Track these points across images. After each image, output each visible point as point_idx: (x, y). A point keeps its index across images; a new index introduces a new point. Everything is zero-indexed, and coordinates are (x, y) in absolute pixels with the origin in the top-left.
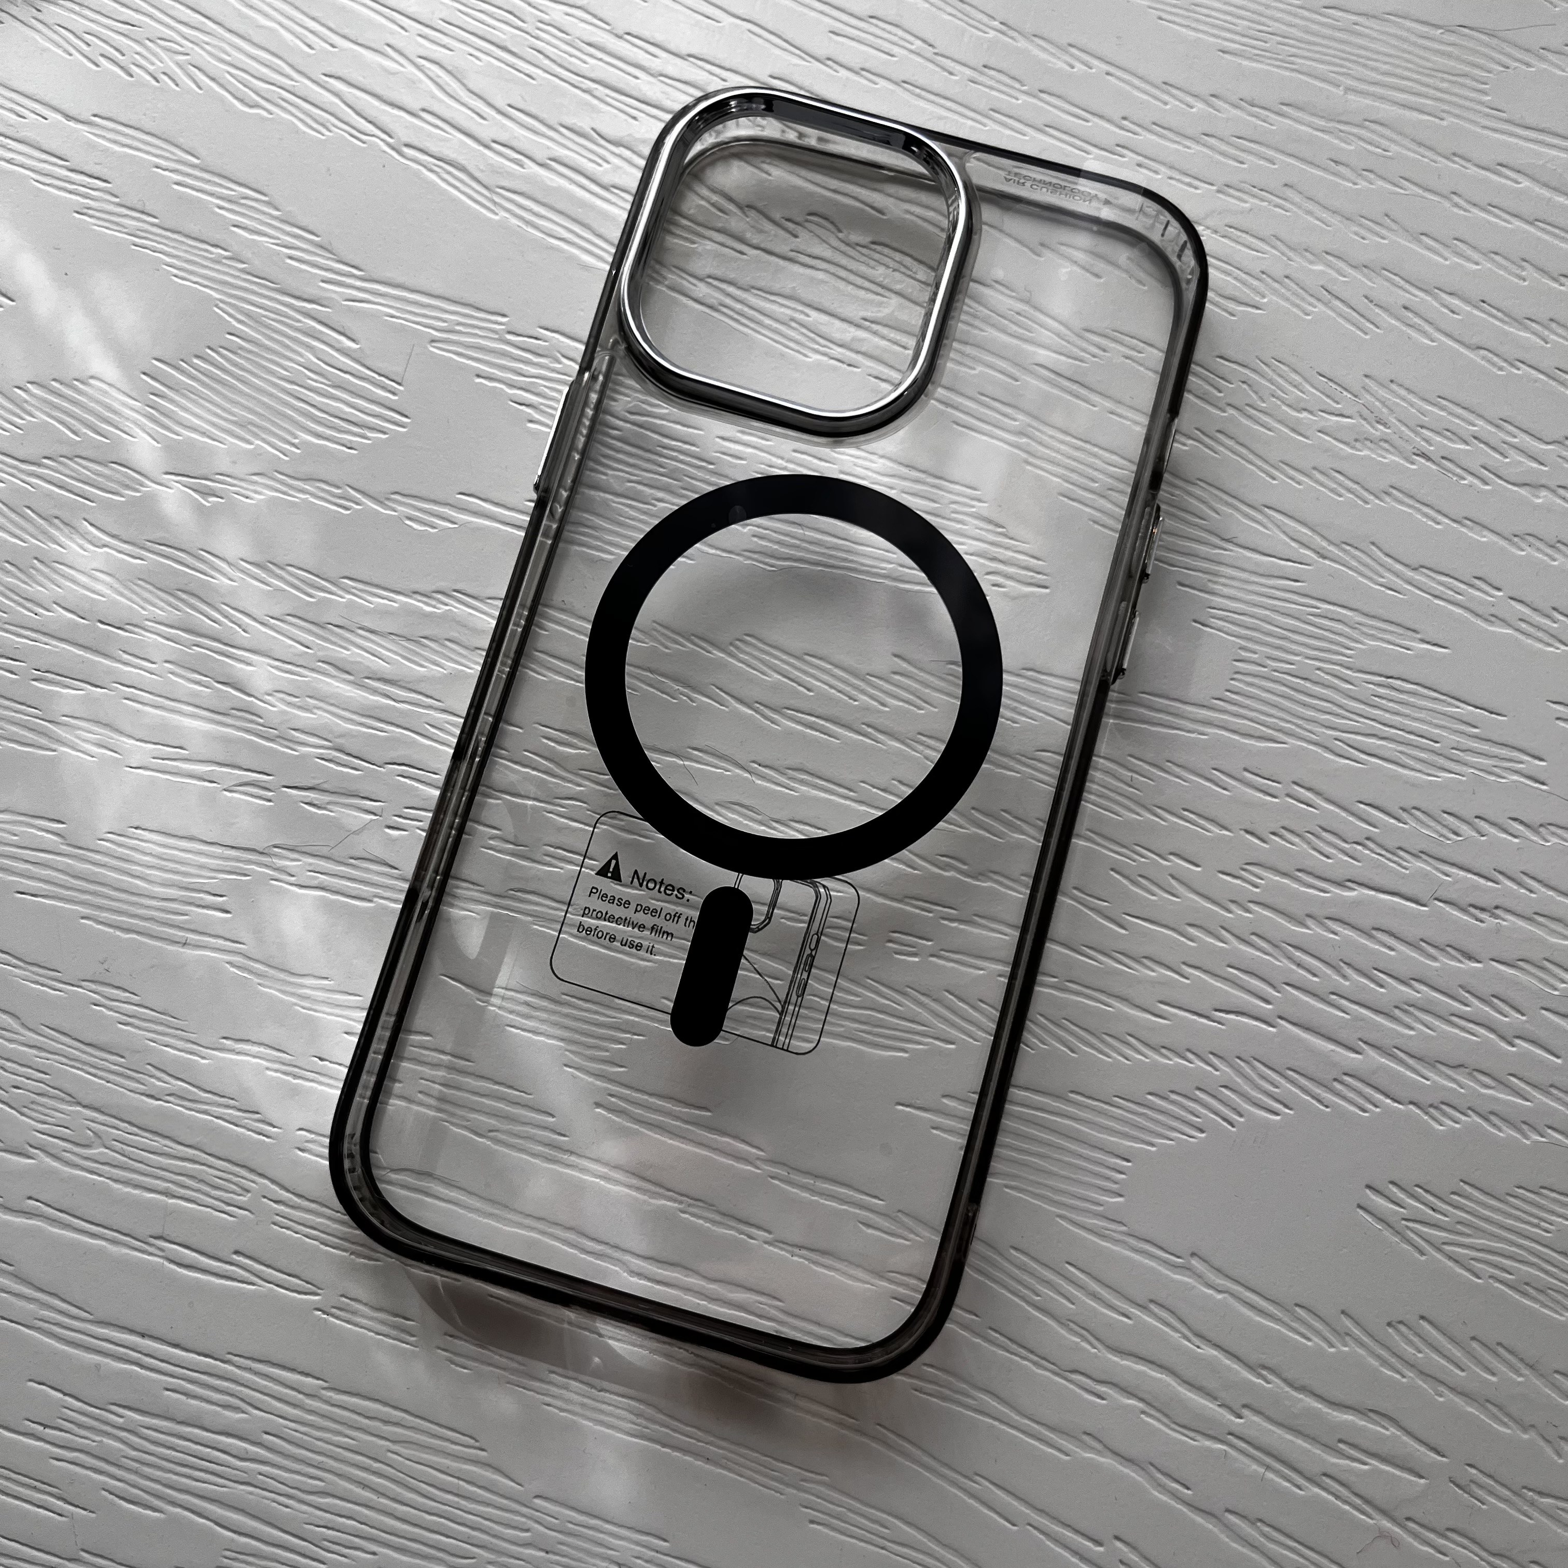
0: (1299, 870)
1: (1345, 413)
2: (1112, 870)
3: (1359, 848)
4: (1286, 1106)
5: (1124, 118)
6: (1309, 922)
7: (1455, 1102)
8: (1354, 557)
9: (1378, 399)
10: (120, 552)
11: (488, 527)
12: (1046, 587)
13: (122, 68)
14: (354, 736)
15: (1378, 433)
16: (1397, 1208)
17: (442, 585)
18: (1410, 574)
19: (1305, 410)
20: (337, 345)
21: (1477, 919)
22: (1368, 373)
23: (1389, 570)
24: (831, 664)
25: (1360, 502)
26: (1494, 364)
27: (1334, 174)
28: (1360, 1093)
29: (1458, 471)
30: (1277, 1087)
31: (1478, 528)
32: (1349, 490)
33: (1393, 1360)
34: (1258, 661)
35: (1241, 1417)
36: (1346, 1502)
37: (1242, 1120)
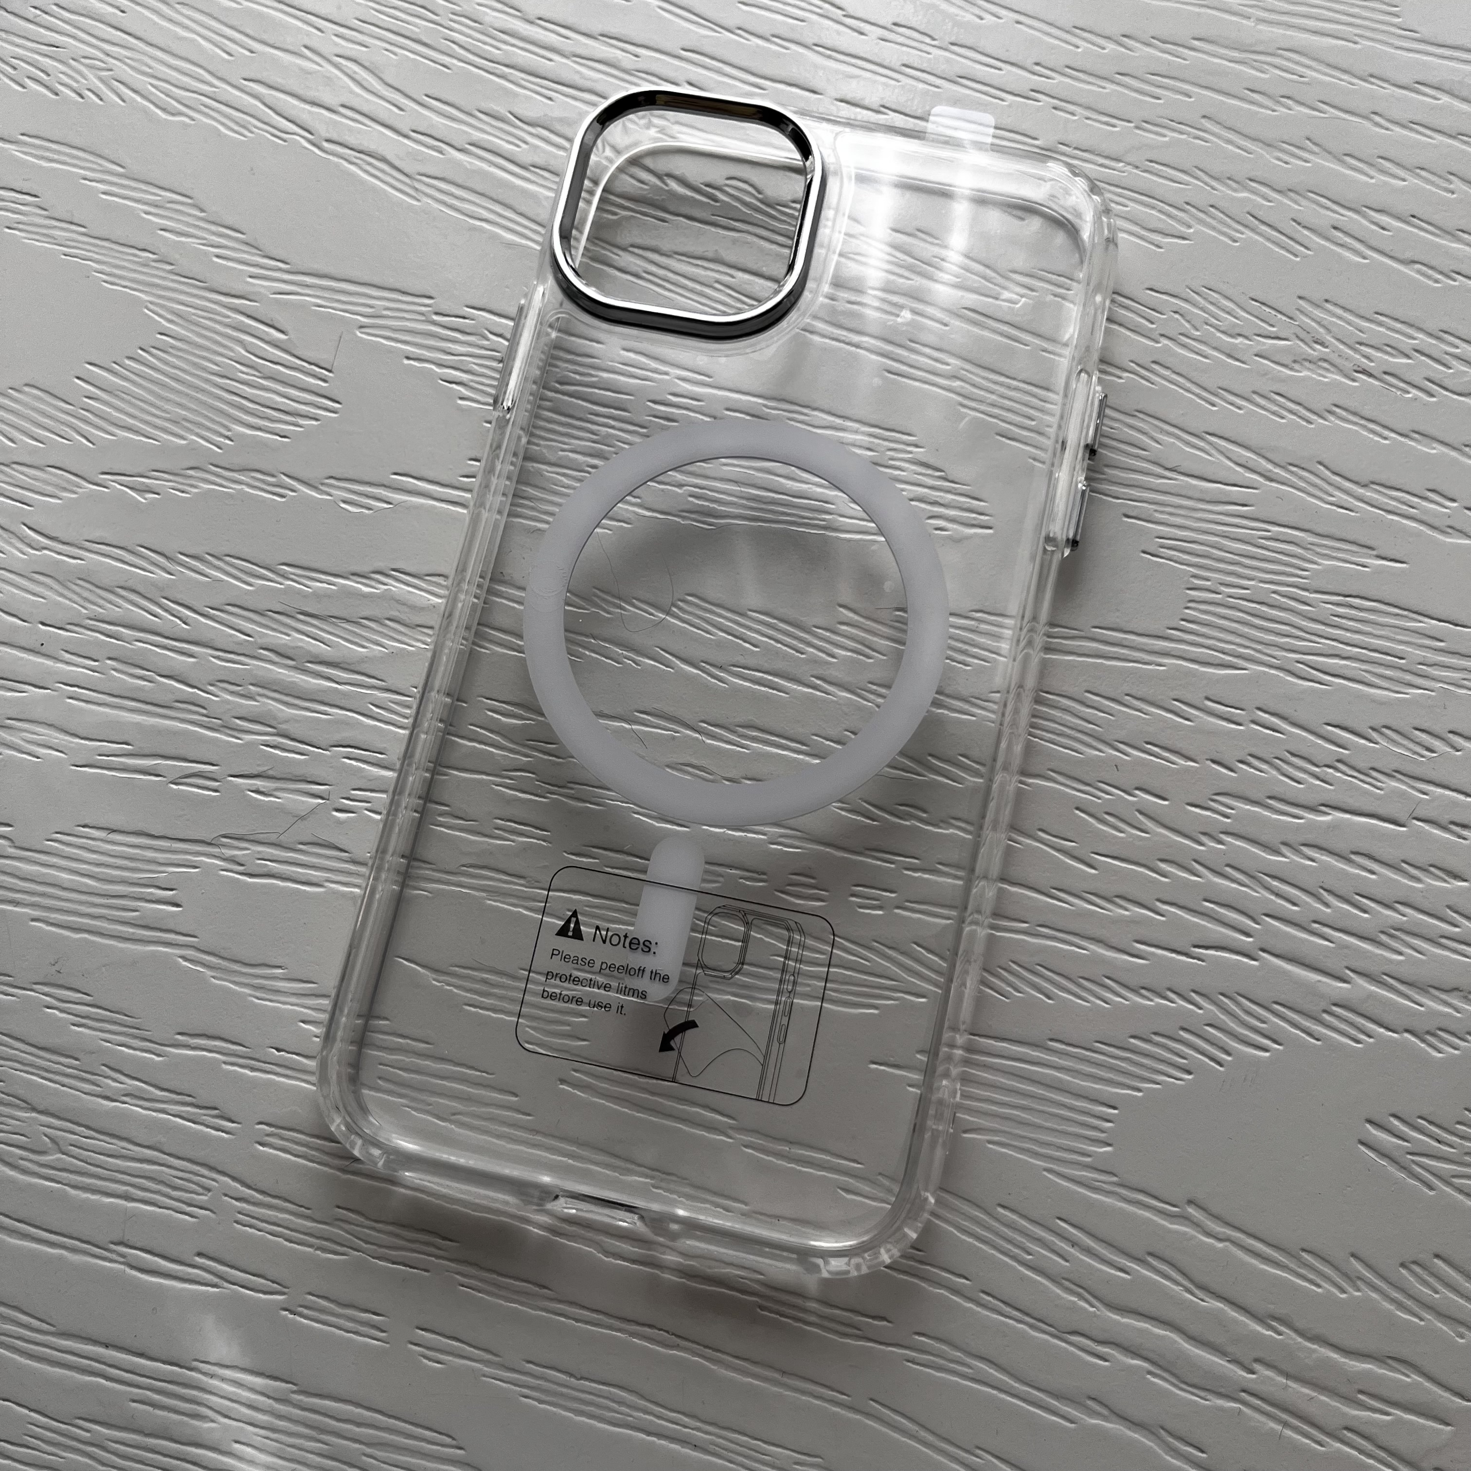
0: (1270, 798)
1: (1281, 335)
2: (1077, 809)
3: (1331, 771)
4: (1275, 1041)
5: (1037, 64)
6: (1284, 850)
7: (1452, 1028)
8: (1301, 478)
9: (1313, 320)
10: (59, 553)
11: (422, 505)
12: (990, 528)
13: (46, 87)
14: (296, 721)
15: (1316, 353)
16: (1400, 1142)
17: (380, 565)
18: (1361, 491)
19: (1240, 335)
20: (266, 338)
21: (1460, 837)
22: (1302, 294)
23: (1339, 489)
24: (775, 618)
25: (1305, 423)
26: (1429, 277)
27: (1252, 103)
28: (1352, 1024)
29: (1402, 385)
30: (1264, 1022)
31: (1426, 440)
32: (1291, 412)
33: (1409, 1303)
34: (1213, 588)
35: (1253, 1373)
36: (1370, 1456)
37: (1229, 1058)
